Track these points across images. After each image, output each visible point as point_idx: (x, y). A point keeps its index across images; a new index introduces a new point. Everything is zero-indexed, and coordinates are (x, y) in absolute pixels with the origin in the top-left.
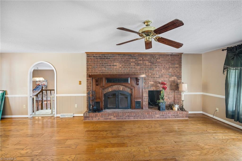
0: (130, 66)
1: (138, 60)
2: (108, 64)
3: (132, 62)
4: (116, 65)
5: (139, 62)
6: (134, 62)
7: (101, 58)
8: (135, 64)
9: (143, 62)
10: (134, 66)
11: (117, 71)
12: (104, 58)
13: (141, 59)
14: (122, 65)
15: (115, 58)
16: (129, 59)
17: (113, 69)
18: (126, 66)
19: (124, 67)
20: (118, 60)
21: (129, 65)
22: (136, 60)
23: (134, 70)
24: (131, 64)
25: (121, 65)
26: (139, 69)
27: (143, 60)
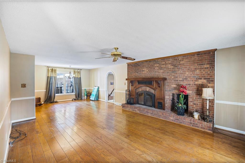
0: (154, 70)
2: (139, 70)
3: (156, 67)
4: (144, 71)
5: (162, 66)
6: (158, 67)
7: (135, 66)
8: (159, 68)
9: (166, 66)
10: (158, 70)
11: (145, 75)
12: (137, 66)
14: (149, 70)
15: (143, 65)
16: (154, 64)
17: (142, 74)
18: (151, 70)
19: (150, 72)
20: (146, 66)
21: (154, 69)
22: (160, 65)
23: (158, 74)
24: (156, 69)
25: (148, 70)
26: (162, 73)
27: (166, 64)
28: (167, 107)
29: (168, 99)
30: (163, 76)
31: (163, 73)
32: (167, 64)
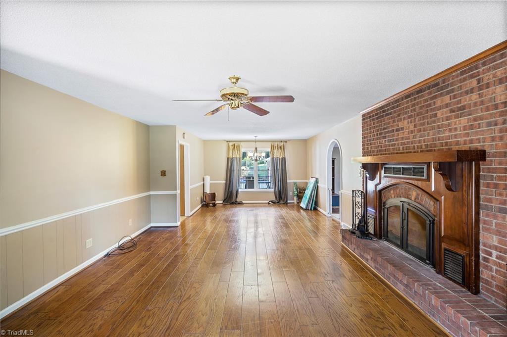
0: (434, 122)
1: (461, 95)
2: (388, 128)
3: (440, 108)
4: (402, 129)
5: (466, 100)
6: (447, 105)
7: (378, 118)
8: (452, 111)
9: (480, 96)
10: (448, 118)
11: (404, 144)
12: (383, 116)
13: (474, 82)
14: (415, 126)
15: (400, 110)
16: (432, 99)
17: (397, 140)
18: (423, 124)
19: (420, 130)
20: (406, 113)
21: (433, 119)
22: (455, 97)
23: (447, 134)
24: (439, 115)
25: (413, 124)
26: (465, 128)
27: (480, 88)
28: (487, 282)
29: (496, 248)
30: (471, 142)
31: (471, 127)
32: (488, 86)
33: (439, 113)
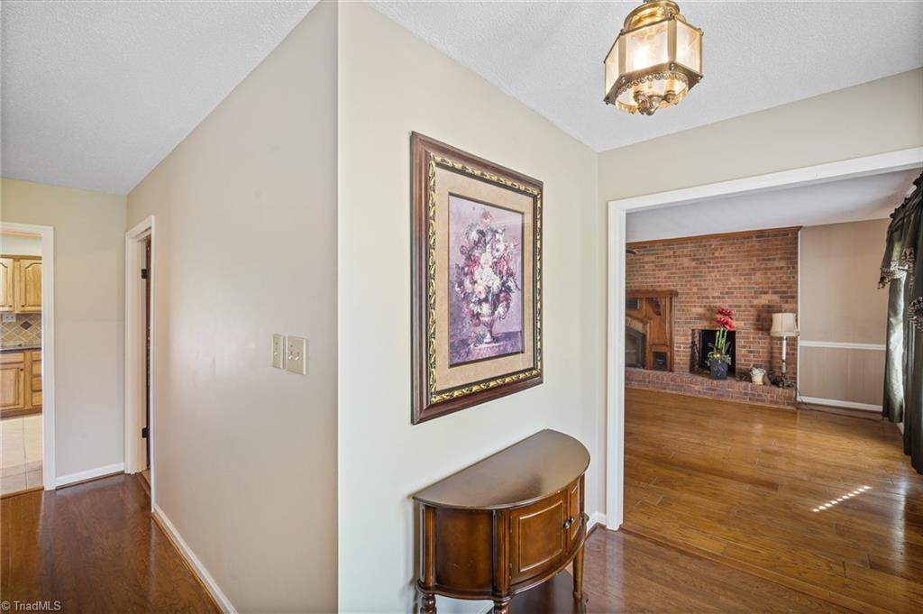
1: (663, 257)
3: (647, 263)
5: (666, 261)
6: (653, 262)
8: (656, 266)
9: (675, 261)
10: (653, 270)
13: (671, 253)
22: (658, 258)
23: (652, 280)
24: (647, 268)
26: (665, 278)
27: (675, 257)
28: (679, 364)
29: (683, 343)
30: (669, 286)
31: (669, 277)
32: (679, 256)
33: (647, 266)
